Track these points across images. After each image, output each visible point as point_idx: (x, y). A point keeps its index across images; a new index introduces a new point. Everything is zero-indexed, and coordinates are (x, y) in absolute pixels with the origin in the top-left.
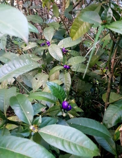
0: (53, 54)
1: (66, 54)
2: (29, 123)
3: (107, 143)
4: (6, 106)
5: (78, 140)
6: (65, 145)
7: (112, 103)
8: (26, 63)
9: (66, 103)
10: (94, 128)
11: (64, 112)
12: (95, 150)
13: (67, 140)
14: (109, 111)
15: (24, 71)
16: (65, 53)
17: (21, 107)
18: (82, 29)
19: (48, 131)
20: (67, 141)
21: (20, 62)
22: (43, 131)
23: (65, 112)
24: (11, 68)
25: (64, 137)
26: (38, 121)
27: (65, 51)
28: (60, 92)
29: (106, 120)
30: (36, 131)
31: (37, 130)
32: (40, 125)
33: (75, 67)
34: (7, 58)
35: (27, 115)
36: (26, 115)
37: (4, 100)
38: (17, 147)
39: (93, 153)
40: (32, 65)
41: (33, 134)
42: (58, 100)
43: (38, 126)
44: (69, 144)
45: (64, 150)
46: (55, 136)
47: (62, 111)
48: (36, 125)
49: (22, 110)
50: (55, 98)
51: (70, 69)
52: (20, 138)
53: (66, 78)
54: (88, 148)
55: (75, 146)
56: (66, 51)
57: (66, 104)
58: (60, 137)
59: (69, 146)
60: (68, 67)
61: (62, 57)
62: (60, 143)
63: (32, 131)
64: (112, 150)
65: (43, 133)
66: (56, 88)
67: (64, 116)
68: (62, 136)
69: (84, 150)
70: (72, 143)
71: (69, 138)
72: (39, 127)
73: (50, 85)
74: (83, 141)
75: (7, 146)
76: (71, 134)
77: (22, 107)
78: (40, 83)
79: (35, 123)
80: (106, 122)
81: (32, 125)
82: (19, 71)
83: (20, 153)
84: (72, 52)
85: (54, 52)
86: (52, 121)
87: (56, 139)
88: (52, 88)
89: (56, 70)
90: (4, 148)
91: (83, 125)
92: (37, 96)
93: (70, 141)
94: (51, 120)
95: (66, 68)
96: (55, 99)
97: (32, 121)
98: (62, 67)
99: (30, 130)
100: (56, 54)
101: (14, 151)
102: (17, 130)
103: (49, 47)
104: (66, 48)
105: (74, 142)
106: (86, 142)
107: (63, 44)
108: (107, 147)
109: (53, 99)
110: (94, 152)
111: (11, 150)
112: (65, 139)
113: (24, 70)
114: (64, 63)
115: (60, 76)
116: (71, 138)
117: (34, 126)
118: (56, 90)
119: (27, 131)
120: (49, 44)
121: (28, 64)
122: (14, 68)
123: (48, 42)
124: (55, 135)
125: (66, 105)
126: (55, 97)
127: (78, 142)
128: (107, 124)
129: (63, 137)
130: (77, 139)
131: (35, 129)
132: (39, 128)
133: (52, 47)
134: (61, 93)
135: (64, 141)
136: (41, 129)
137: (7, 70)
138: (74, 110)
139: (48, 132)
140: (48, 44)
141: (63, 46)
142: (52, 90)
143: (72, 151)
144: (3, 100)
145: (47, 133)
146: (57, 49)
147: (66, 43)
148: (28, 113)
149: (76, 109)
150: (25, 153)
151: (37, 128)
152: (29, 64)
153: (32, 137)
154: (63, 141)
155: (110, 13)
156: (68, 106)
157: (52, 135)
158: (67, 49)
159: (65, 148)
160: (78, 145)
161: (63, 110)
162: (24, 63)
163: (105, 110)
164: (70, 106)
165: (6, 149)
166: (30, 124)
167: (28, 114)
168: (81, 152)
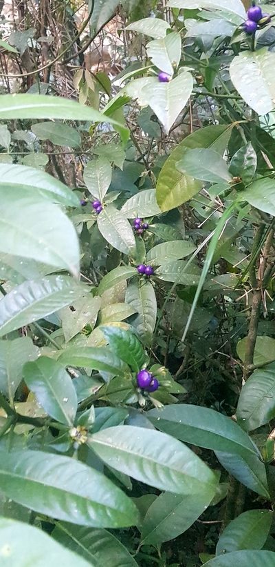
0: (110, 235)
1: (142, 234)
2: (68, 423)
3: (247, 467)
4: (13, 383)
5: (173, 460)
6: (145, 469)
7: (261, 367)
8: (56, 286)
9: (146, 373)
10: (213, 430)
11: (141, 396)
12: (209, 481)
13: (150, 458)
14: (251, 386)
15: (54, 307)
16: (140, 230)
17: (48, 387)
18: (183, 184)
19: (110, 440)
20: (149, 462)
21: (43, 285)
22: (97, 439)
23: (144, 395)
24: (24, 298)
25: (142, 454)
26: (86, 417)
27: (139, 228)
28: (133, 350)
29: (245, 409)
30: (83, 439)
31: (86, 438)
32: (91, 426)
33: (166, 271)
34: (5, 265)
35: (63, 405)
36: (61, 405)
37: (8, 369)
38: (47, 474)
39: (204, 486)
40: (72, 292)
41: (77, 445)
42: (127, 366)
43: (88, 429)
44: (154, 467)
45: (145, 481)
46: (124, 450)
47: (138, 394)
48: (84, 428)
49: (50, 393)
50: (120, 364)
51: (154, 274)
52: (52, 455)
53: (144, 298)
54: (194, 476)
55: (167, 471)
56: (144, 227)
57: (146, 377)
58: (134, 452)
59: (155, 471)
60: (148, 269)
61: (134, 242)
62: (134, 465)
63: (74, 440)
64: (259, 484)
65: (97, 443)
66: (124, 340)
67: (141, 404)
68: (139, 451)
69: (185, 481)
70: (161, 465)
71: (154, 455)
72: (91, 432)
73: (111, 334)
74: (183, 462)
75: (27, 472)
76: (158, 447)
77: (51, 387)
78: (81, 319)
79: (80, 422)
80: (244, 415)
81: (75, 426)
82: (43, 307)
83: (54, 486)
84: (158, 228)
85: (113, 229)
86: (116, 417)
87: (127, 457)
88: (115, 341)
89: (116, 276)
90: (20, 476)
91: (186, 423)
92: (80, 358)
93: (156, 461)
94: (113, 414)
95: (143, 272)
96: (122, 364)
97: (74, 420)
98: (134, 271)
99: (71, 438)
100: (118, 234)
101: (43, 482)
102: (39, 437)
103: (99, 217)
104: (142, 219)
105: (165, 465)
106: (190, 464)
107: (136, 209)
108: (246, 479)
109: (116, 364)
110: (207, 485)
111: (35, 480)
112: (146, 457)
113: (54, 305)
114: (140, 258)
115: (128, 293)
116: (158, 455)
117: (78, 429)
118: (124, 347)
119: (64, 440)
120: (98, 209)
121: (61, 288)
122: (31, 298)
123: (95, 203)
124: (124, 448)
125: (145, 379)
126: (121, 361)
127: (173, 464)
128: (247, 419)
129: (141, 452)
130: (170, 457)
131: (80, 435)
132: (89, 434)
133: (105, 216)
134: (135, 350)
135: (144, 462)
136: (94, 435)
137: (17, 303)
138: (165, 389)
139: (108, 443)
140: (96, 207)
141: (135, 212)
142: (116, 345)
143: (161, 482)
144: (5, 370)
145: (106, 444)
146: (120, 221)
147: (143, 205)
148: (66, 400)
149: (169, 387)
150: (65, 486)
151: (85, 433)
152: (63, 288)
153: (76, 453)
154: (140, 462)
155: (250, 159)
156: (151, 381)
157: (117, 448)
158: (147, 222)
159: (147, 477)
160: (173, 470)
161: (139, 390)
162: (52, 287)
163: (244, 383)
164: (156, 381)
165: (26, 478)
166: (70, 424)
167: (66, 402)
168: (179, 485)
